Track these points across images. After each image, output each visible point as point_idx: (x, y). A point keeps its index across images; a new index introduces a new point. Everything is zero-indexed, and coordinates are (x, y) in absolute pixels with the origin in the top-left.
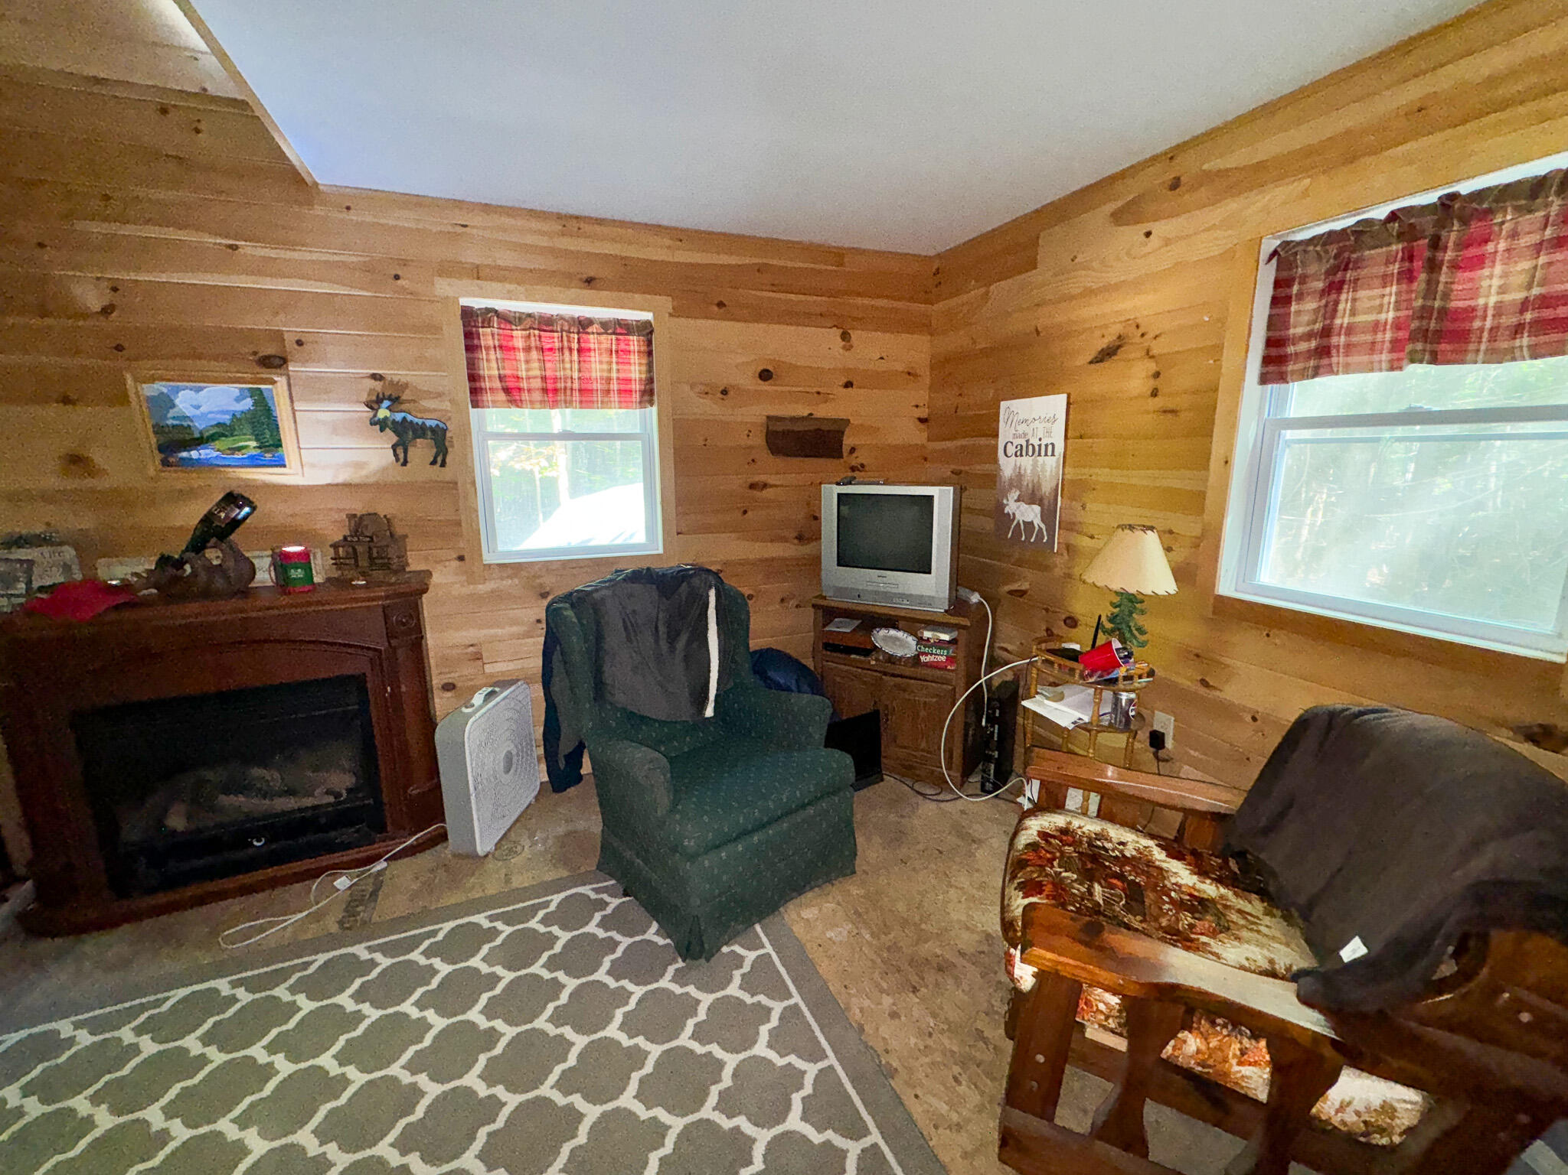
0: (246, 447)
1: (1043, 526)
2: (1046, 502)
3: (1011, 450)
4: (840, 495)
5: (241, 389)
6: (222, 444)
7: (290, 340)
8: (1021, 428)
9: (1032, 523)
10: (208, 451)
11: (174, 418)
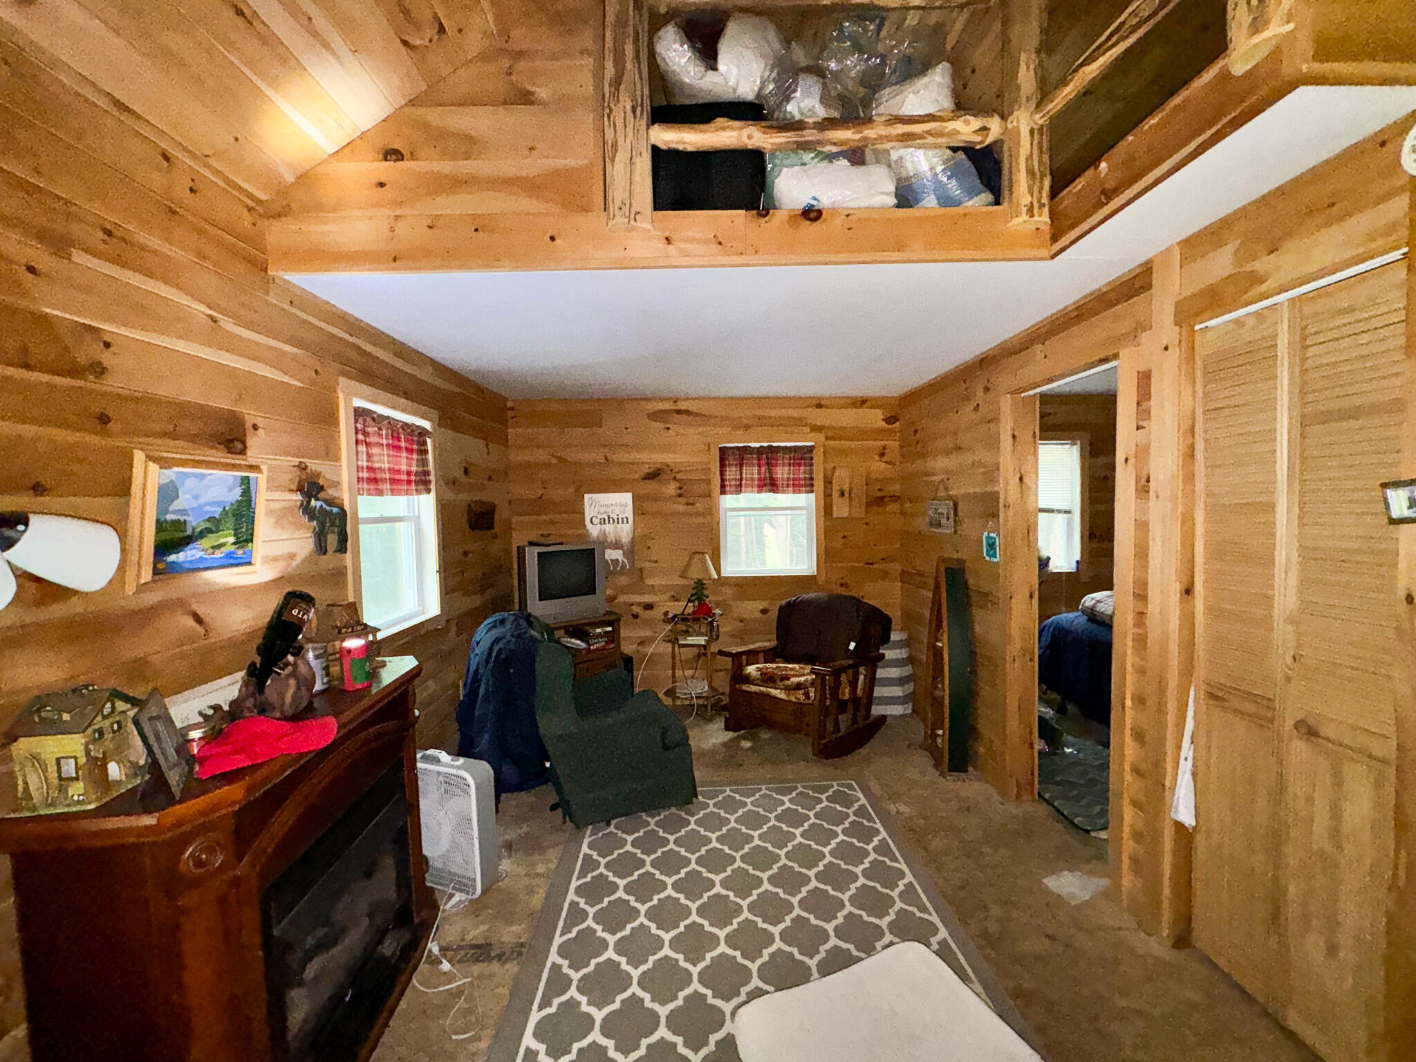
0: (223, 545)
1: (625, 560)
2: (625, 548)
3: (595, 520)
4: (539, 553)
5: (235, 477)
6: (206, 543)
7: (249, 425)
8: (602, 510)
9: (617, 560)
10: (194, 552)
11: (174, 512)
